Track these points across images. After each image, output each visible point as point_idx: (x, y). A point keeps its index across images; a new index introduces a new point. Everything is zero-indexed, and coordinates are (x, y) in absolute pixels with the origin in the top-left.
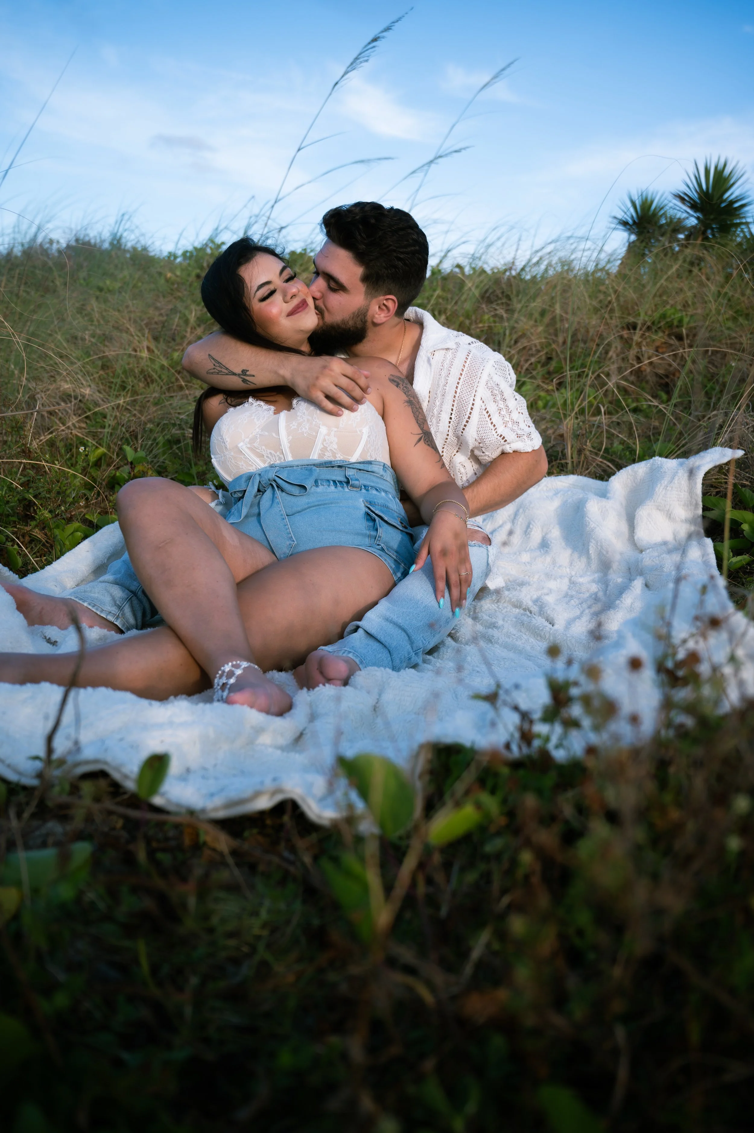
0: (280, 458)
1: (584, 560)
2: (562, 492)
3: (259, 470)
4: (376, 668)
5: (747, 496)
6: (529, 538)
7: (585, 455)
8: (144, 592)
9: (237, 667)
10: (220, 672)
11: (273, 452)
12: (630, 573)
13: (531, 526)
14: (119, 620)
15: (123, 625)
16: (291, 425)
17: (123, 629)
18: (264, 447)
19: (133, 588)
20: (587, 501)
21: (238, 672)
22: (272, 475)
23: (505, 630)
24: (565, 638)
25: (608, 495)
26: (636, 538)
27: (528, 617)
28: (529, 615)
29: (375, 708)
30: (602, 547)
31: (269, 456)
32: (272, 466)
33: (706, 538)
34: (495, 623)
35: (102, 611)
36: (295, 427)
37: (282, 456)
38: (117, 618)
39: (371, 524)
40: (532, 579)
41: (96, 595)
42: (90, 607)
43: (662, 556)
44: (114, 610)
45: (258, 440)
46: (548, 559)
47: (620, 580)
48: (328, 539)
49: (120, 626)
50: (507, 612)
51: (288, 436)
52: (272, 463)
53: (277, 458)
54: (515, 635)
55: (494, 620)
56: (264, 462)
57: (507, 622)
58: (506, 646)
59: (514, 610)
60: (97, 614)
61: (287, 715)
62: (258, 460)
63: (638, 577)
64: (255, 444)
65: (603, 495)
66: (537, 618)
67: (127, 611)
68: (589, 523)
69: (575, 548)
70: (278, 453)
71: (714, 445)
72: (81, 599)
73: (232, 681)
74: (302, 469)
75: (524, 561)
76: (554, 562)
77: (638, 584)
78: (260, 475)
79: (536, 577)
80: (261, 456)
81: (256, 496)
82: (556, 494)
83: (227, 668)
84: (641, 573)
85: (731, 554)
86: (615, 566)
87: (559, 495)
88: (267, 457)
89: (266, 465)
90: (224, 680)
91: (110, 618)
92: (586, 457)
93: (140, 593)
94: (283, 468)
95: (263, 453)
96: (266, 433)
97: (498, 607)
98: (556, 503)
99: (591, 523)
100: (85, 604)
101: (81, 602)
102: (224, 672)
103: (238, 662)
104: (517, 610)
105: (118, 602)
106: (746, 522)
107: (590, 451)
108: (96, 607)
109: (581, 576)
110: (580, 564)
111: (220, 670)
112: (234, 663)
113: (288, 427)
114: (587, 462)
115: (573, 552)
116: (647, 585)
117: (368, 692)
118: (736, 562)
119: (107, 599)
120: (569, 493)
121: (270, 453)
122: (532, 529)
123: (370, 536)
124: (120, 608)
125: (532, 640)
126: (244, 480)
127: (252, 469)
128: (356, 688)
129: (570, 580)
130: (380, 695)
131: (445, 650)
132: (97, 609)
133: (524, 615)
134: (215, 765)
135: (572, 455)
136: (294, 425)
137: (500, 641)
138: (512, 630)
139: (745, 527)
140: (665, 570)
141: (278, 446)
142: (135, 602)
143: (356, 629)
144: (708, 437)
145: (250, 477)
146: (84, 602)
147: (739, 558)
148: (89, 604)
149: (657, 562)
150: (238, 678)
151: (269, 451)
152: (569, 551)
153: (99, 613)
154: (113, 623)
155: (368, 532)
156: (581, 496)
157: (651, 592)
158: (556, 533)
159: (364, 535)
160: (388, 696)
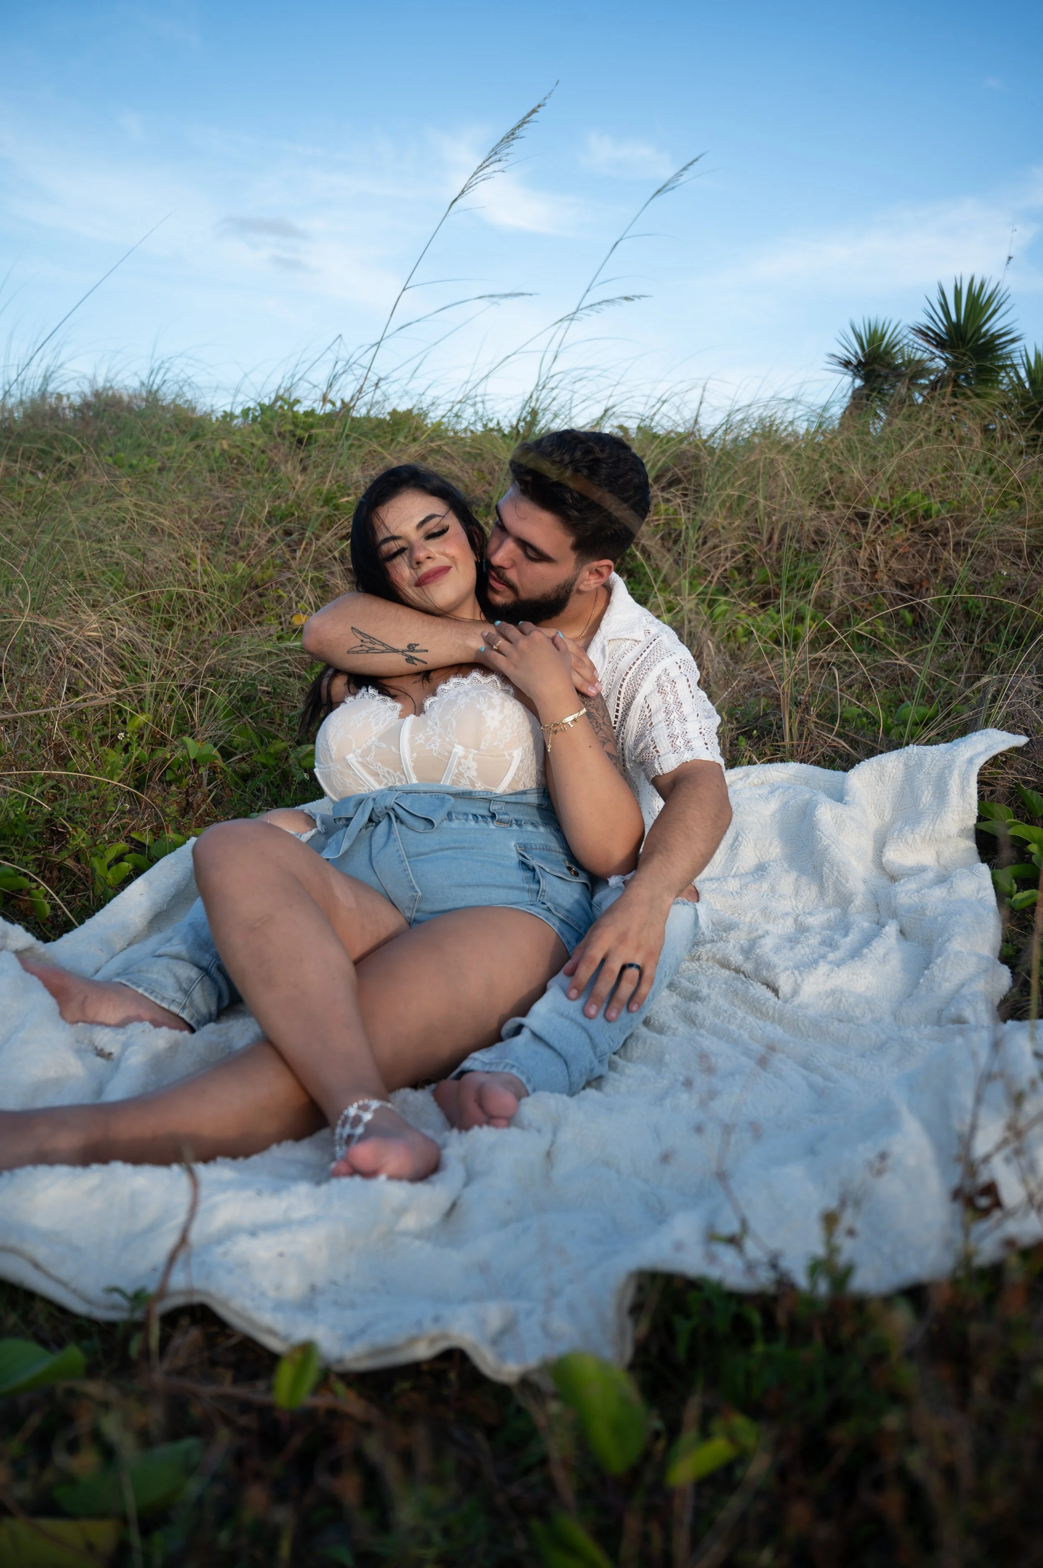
0: (400, 780)
1: (814, 889)
2: (780, 790)
3: (373, 792)
4: (548, 1094)
5: (1034, 801)
6: (737, 854)
7: (808, 728)
8: (221, 969)
9: (365, 1108)
10: (342, 1117)
11: (391, 771)
12: (879, 911)
13: (740, 839)
14: (186, 1011)
15: (192, 1018)
16: (416, 738)
17: (192, 1023)
18: (379, 764)
19: (204, 963)
20: (816, 806)
21: (367, 1117)
22: (390, 802)
23: (713, 1003)
24: (795, 1017)
25: (846, 798)
26: (884, 860)
27: (743, 983)
28: (744, 979)
29: (548, 1154)
30: (839, 872)
31: (387, 775)
32: (390, 789)
33: (980, 864)
34: (697, 992)
35: (163, 999)
36: (422, 741)
37: (403, 777)
38: (184, 1008)
39: (530, 874)
40: (743, 918)
41: (155, 976)
42: (146, 994)
43: (923, 892)
44: (179, 996)
45: (373, 754)
46: (765, 886)
47: (866, 925)
48: (473, 897)
49: (187, 1019)
50: (712, 974)
51: (412, 753)
52: (390, 784)
53: (397, 780)
54: (726, 1012)
55: (696, 988)
56: (380, 783)
57: (714, 989)
58: (715, 1032)
59: (723, 971)
60: (156, 1004)
61: (434, 1178)
62: (371, 779)
63: (890, 921)
64: (368, 759)
65: (839, 796)
66: (755, 984)
67: (198, 995)
68: (821, 838)
69: (802, 871)
70: (398, 773)
71: (986, 726)
72: (134, 983)
73: (360, 1130)
74: (431, 796)
75: (731, 890)
76: (773, 889)
77: (891, 929)
78: (374, 799)
79: (749, 915)
80: (375, 775)
81: (366, 827)
82: (772, 792)
83: (352, 1111)
84: (894, 915)
85: (1015, 886)
86: (858, 901)
87: (777, 793)
88: (384, 776)
89: (382, 787)
90: (347, 1130)
91: (175, 1009)
92: (810, 733)
93: (214, 970)
94: (407, 793)
95: (379, 771)
96: (384, 745)
97: (700, 966)
98: (773, 805)
99: (824, 838)
100: (140, 990)
101: (134, 987)
102: (347, 1117)
103: (366, 1101)
104: (728, 972)
105: (184, 985)
106: (1035, 842)
107: (815, 722)
108: (154, 994)
109: (810, 914)
110: (810, 893)
111: (342, 1113)
112: (361, 1102)
113: (412, 740)
114: (812, 738)
115: (799, 876)
116: (902, 932)
117: (539, 1131)
118: (1023, 900)
119: (170, 982)
120: (791, 791)
121: (388, 772)
122: (741, 843)
123: (529, 891)
124: (187, 993)
125: (750, 1019)
126: (352, 803)
127: (363, 791)
128: (521, 1127)
129: (796, 920)
130: (555, 1133)
131: (634, 1044)
132: (156, 997)
133: (738, 979)
134: (347, 1276)
135: (790, 729)
136: (421, 738)
137: (707, 1022)
138: (723, 1004)
139: (1033, 848)
140: (928, 913)
141: (398, 764)
142: (207, 982)
143: (518, 1030)
144: (977, 713)
145: (360, 802)
146: (139, 986)
147: (1026, 893)
148: (146, 990)
149: (917, 899)
150: (368, 1126)
151: (386, 769)
152: (794, 875)
153: (158, 1002)
154: (177, 1016)
155: (527, 886)
156: (807, 796)
157: (909, 943)
158: (775, 850)
159: (522, 889)
160: (566, 1136)
